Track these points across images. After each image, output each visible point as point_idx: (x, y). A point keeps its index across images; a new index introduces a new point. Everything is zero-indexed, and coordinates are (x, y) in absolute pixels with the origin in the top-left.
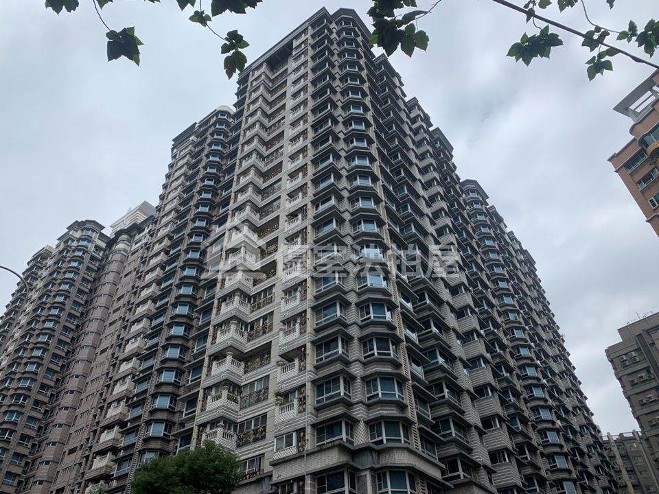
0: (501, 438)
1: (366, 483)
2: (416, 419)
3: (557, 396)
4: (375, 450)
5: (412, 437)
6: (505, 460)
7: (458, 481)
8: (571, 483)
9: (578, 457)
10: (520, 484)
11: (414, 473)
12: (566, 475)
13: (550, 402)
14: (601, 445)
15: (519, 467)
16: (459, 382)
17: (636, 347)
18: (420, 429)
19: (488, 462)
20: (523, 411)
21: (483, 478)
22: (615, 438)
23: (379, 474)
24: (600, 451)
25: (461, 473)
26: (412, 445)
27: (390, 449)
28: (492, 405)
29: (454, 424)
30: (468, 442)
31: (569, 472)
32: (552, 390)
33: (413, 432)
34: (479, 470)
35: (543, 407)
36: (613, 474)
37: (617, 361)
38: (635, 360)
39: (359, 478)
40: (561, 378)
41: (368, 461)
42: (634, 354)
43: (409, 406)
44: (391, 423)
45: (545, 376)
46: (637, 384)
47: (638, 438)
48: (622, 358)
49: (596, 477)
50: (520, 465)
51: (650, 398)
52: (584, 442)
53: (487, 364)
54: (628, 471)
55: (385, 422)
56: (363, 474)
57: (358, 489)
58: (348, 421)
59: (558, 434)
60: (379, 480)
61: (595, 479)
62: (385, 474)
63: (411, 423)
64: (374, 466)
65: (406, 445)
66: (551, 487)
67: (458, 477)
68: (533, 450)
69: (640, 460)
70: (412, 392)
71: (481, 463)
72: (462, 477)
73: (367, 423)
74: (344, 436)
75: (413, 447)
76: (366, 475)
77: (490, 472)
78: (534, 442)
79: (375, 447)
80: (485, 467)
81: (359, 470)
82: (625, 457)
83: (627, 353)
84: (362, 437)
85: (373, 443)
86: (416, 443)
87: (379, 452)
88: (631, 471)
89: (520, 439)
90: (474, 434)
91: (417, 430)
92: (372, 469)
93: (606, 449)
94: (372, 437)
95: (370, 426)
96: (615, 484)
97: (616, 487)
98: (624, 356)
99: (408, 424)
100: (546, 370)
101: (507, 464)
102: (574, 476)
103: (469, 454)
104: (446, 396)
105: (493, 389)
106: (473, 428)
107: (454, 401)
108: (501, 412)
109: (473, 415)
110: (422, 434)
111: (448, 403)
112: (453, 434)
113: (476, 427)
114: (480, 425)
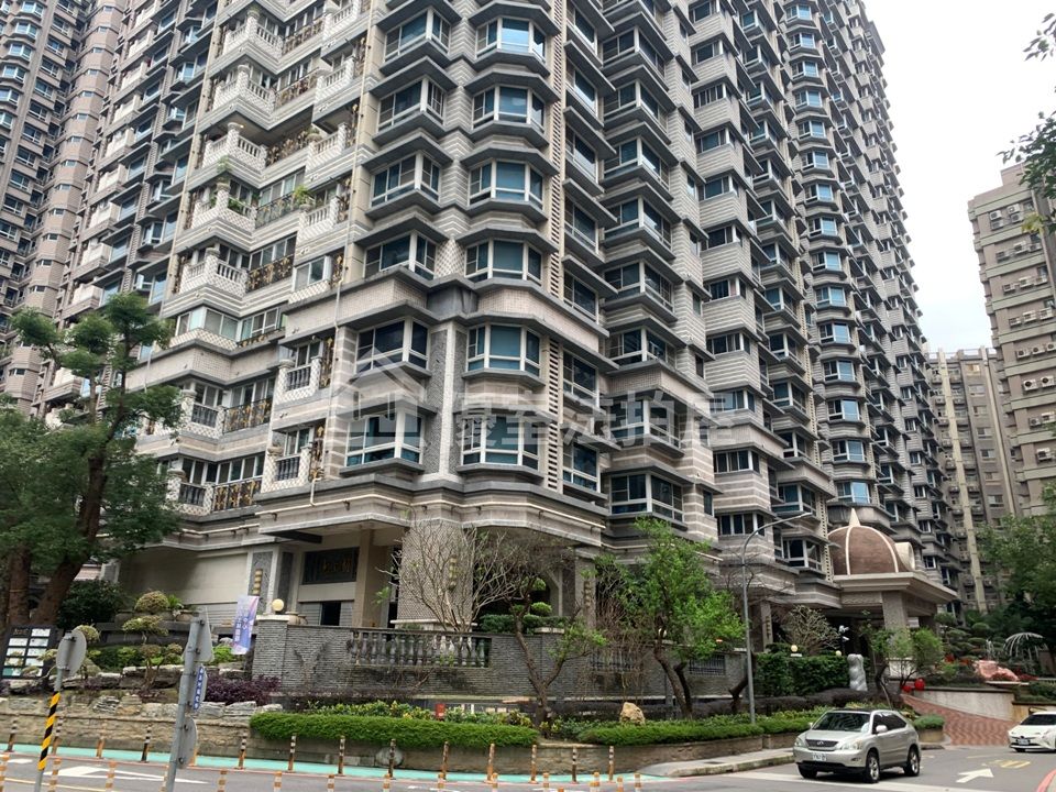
0: (739, 312)
1: (444, 344)
2: (561, 246)
3: (865, 273)
4: (469, 291)
5: (546, 274)
6: (738, 347)
7: (637, 365)
8: (854, 404)
9: (877, 369)
10: (758, 387)
11: (538, 336)
12: (849, 392)
13: (850, 280)
14: (921, 359)
15: (762, 362)
16: (674, 206)
17: (1024, 196)
18: (567, 264)
19: (702, 344)
20: (795, 282)
21: (687, 365)
22: (948, 357)
23: (471, 331)
24: (917, 367)
25: (644, 352)
26: (545, 289)
27: (497, 289)
28: (735, 257)
29: (646, 273)
30: (671, 309)
31: (856, 387)
32: (860, 263)
33: (550, 265)
34: (682, 352)
35: (835, 286)
36: (929, 402)
37: (984, 222)
38: (1016, 217)
39: (434, 336)
40: (881, 249)
41: (453, 307)
42: (1017, 208)
43: (550, 221)
44: (508, 245)
45: (851, 239)
46: (1007, 258)
47: (985, 358)
48: (995, 215)
49: (899, 401)
50: (766, 362)
51: (1024, 282)
52: (892, 350)
53: (740, 190)
54: (955, 405)
55: (496, 243)
56: (442, 328)
57: (431, 355)
58: (424, 236)
59: (851, 330)
60: (472, 341)
61: (896, 403)
62: (482, 331)
63: (549, 250)
64: (463, 315)
65: (529, 284)
66: (816, 404)
67: (639, 358)
68: (797, 343)
69: (979, 389)
70: (562, 197)
71: (686, 342)
72: (644, 358)
73: (463, 243)
74: (412, 262)
75: (546, 291)
76: (446, 331)
77: (701, 360)
78: (803, 332)
79: (471, 285)
80: (693, 348)
81: (437, 323)
82: (957, 385)
83: (1005, 207)
84: (449, 265)
85: (470, 279)
86: (552, 282)
87: (478, 296)
88: (960, 406)
89: (778, 325)
90: (685, 298)
91: (560, 265)
92: (457, 321)
93: (928, 367)
94: (470, 269)
95: (469, 250)
96: (929, 416)
97: (929, 420)
98: (998, 212)
99: (540, 252)
100: (856, 231)
101: (740, 354)
102: (862, 393)
103: (669, 327)
104: (642, 225)
105: (743, 232)
106: (684, 285)
107: (656, 236)
108: (749, 272)
109: (689, 263)
110: (570, 273)
111: (644, 237)
112: (643, 290)
113: (691, 285)
114: (700, 284)
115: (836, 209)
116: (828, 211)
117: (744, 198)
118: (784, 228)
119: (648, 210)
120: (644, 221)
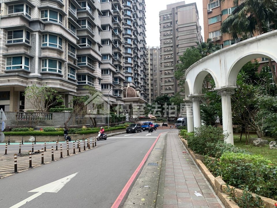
0: (108, 35)
1: (35, 38)
2: (68, 14)
3: (136, 26)
4: (42, 23)
5: (64, 21)
6: (108, 44)
7: (85, 47)
8: (131, 59)
9: (136, 51)
10: (111, 54)
11: (62, 38)
12: (130, 56)
13: (133, 28)
14: (145, 48)
16: (95, 4)
18: (69, 19)
19: (100, 42)
20: (121, 28)
21: (96, 48)
22: (150, 48)
23: (43, 35)
24: (144, 50)
25: (87, 44)
26: (63, 25)
27: (51, 24)
28: (108, 20)
29: (88, 22)
30: (93, 33)
32: (135, 23)
33: (65, 19)
34: (96, 44)
35: (129, 29)
36: (146, 59)
37: (162, 17)
38: (168, 18)
39: (32, 35)
40: (140, 20)
41: (38, 28)
42: (169, 15)
43: (65, 6)
44: (54, 12)
45: (134, 17)
46: (165, 27)
47: (158, 49)
48: (164, 16)
49: (140, 59)
50: (113, 48)
52: (140, 46)
53: (110, 2)
54: (150, 59)
55: (50, 11)
56: (35, 33)
57: (31, 40)
58: (28, 5)
59: (132, 40)
60: (43, 38)
62: (46, 35)
63: (65, 14)
64: (41, 30)
65: (60, 24)
66: (123, 58)
67: (85, 45)
68: (120, 43)
69: (156, 56)
71: (97, 42)
72: (87, 46)
73: (40, 9)
74: (25, 12)
75: (64, 26)
77: (100, 47)
78: (122, 41)
80: (98, 44)
81: (33, 32)
82: (151, 55)
84: (35, 15)
85: (42, 20)
86: (65, 24)
87: (45, 25)
89: (116, 38)
90: (97, 30)
91: (67, 19)
92: (39, 32)
93: (146, 50)
94: (42, 17)
95: (41, 11)
97: (145, 63)
99: (62, 15)
100: (135, 15)
101: (108, 46)
102: (132, 56)
103: (93, 37)
104: (87, 9)
105: (110, 13)
106: (97, 27)
107: (90, 12)
108: (111, 24)
109: (98, 21)
110: (70, 22)
111: (87, 12)
112: (87, 27)
113: (98, 27)
114: (100, 26)
115: (131, 8)
116: (129, 8)
117: (111, 4)
118: (119, 12)
119: (89, 5)
120: (88, 8)
